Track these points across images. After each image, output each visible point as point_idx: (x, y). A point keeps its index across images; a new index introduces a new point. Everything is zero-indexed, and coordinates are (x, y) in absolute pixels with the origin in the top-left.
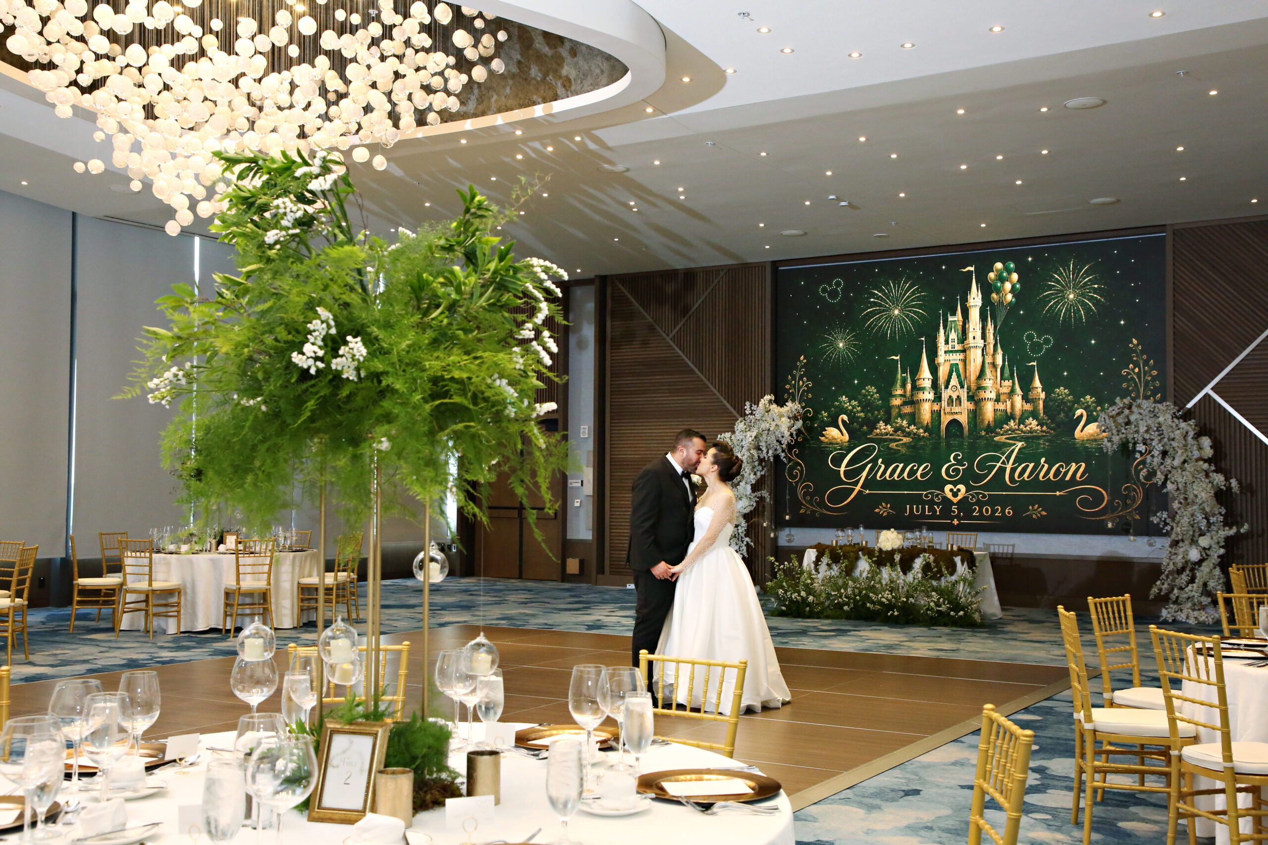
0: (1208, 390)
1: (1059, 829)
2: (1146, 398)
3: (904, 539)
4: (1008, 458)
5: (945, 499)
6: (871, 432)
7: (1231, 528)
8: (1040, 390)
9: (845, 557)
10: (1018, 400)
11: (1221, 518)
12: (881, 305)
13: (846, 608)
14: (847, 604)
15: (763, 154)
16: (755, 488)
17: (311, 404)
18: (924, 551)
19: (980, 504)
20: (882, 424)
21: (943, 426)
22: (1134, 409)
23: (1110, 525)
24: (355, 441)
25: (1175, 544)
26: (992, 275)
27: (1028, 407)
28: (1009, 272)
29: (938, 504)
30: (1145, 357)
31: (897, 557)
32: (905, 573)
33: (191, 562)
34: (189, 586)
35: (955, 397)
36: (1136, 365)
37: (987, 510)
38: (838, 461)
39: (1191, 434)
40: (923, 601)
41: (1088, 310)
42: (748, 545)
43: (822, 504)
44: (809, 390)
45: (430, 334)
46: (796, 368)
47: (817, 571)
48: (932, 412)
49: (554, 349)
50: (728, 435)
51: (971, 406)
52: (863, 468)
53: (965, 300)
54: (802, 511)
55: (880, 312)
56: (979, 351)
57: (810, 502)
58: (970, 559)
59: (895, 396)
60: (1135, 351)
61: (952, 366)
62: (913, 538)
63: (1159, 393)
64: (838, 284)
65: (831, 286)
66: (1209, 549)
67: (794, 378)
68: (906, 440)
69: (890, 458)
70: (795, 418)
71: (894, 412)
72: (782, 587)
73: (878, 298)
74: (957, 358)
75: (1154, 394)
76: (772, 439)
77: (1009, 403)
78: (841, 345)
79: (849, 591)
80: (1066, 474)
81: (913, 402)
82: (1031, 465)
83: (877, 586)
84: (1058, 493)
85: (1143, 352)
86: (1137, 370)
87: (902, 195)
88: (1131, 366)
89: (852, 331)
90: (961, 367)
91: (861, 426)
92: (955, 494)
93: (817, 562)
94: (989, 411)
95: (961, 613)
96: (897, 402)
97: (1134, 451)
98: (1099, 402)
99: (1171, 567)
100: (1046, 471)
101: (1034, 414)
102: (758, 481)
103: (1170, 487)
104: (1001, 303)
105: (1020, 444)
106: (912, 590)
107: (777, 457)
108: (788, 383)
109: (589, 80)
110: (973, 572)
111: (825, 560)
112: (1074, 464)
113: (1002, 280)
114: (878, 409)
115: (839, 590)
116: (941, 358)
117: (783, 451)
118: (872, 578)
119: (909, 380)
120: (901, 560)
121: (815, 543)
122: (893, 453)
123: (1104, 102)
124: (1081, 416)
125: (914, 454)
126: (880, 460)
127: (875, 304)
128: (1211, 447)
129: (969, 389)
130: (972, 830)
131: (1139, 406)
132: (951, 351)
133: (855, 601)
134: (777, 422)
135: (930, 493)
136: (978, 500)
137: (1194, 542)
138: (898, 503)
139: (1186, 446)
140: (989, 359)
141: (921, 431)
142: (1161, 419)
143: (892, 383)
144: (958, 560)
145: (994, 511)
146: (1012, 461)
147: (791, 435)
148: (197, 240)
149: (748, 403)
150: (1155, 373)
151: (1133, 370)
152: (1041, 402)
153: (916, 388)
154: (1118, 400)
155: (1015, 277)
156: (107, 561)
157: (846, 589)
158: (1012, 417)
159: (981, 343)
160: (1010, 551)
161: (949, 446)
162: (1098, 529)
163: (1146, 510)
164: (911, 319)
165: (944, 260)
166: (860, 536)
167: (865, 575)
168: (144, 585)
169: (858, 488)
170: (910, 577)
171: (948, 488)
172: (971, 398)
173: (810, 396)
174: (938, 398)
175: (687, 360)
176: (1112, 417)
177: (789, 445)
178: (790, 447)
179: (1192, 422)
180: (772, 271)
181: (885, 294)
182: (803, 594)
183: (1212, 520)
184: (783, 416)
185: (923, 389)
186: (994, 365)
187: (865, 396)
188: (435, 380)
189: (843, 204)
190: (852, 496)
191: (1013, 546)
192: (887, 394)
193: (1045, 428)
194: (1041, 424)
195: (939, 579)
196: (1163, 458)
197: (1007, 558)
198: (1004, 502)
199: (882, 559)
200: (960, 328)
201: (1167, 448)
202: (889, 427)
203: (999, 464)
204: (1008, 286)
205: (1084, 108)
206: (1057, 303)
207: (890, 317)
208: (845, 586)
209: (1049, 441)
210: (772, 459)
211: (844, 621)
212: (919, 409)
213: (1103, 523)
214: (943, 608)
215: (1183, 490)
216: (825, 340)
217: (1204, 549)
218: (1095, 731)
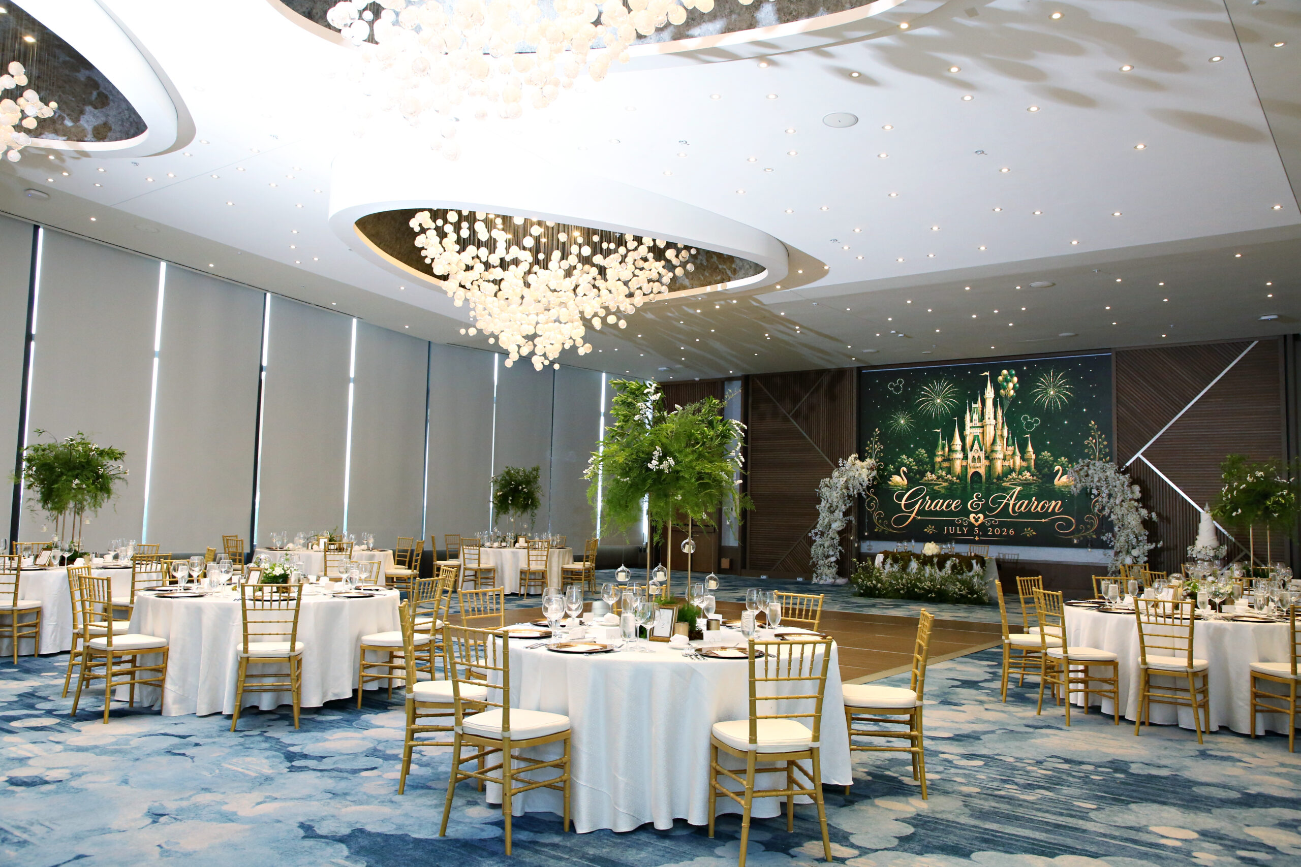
0: (1139, 455)
1: (992, 696)
2: (1100, 459)
3: (941, 549)
4: (1011, 497)
5: (970, 523)
6: (922, 478)
7: (1152, 544)
8: (1032, 453)
9: (902, 559)
10: (1018, 459)
11: (1146, 538)
12: (928, 396)
13: (902, 592)
14: (903, 589)
15: (848, 309)
16: (845, 514)
17: (650, 481)
18: (953, 556)
19: (993, 527)
20: (929, 474)
21: (969, 476)
22: (1091, 466)
23: (1075, 541)
24: (667, 496)
25: (1117, 554)
26: (1000, 378)
27: (1024, 464)
28: (1012, 376)
29: (965, 527)
30: (1099, 433)
31: (935, 560)
32: (940, 570)
33: (501, 553)
34: (499, 567)
35: (976, 457)
36: (1094, 437)
37: (997, 531)
38: (900, 497)
39: (1126, 483)
40: (951, 588)
41: (1062, 401)
42: (840, 551)
43: (889, 525)
44: (881, 451)
45: (696, 455)
46: (873, 436)
47: (884, 568)
48: (962, 466)
49: (743, 460)
50: (828, 479)
51: (987, 463)
52: (916, 502)
53: (983, 394)
54: (876, 530)
55: (928, 400)
56: (993, 428)
57: (882, 524)
58: (982, 561)
59: (937, 455)
60: (1093, 429)
61: (975, 436)
62: (947, 548)
63: (1107, 456)
64: (900, 382)
65: (895, 383)
66: (1138, 557)
67: (871, 443)
68: (945, 484)
69: (934, 496)
70: (872, 469)
71: (937, 466)
72: (861, 578)
73: (927, 391)
74: (978, 431)
75: (1105, 457)
76: (857, 483)
77: (1011, 461)
78: (902, 422)
79: (904, 581)
80: (1049, 507)
81: (948, 460)
82: (1026, 502)
83: (922, 578)
84: (1043, 520)
85: (1098, 429)
86: (1094, 441)
87: (938, 331)
88: (1090, 438)
89: (909, 413)
90: (980, 437)
91: (915, 475)
92: (977, 520)
93: (884, 562)
94: (999, 466)
95: (975, 596)
96: (939, 459)
97: (1091, 493)
98: (1070, 462)
99: (1114, 569)
100: (1036, 506)
101: (1028, 469)
102: (847, 510)
103: (1113, 517)
104: (1006, 396)
105: (1019, 488)
106: (945, 580)
107: (859, 494)
108: (868, 446)
109: (743, 271)
110: (984, 570)
111: (889, 561)
112: (1054, 502)
113: (1007, 382)
114: (927, 464)
115: (897, 581)
116: (968, 431)
117: (864, 491)
118: (919, 573)
119: (947, 445)
120: (938, 562)
121: (883, 550)
122: (935, 493)
123: (1054, 284)
124: (1058, 471)
125: (950, 493)
126: (928, 497)
127: (925, 396)
128: (1140, 492)
129: (986, 452)
130: (915, 661)
131: (1094, 464)
132: (974, 427)
133: (908, 588)
134: (860, 471)
135: (961, 519)
136: (992, 524)
137: (1128, 552)
138: (939, 525)
139: (1123, 491)
140: (999, 433)
141: (955, 478)
142: (1108, 473)
143: (935, 446)
144: (974, 562)
145: (1002, 532)
146: (1013, 499)
147: (869, 480)
148: (496, 355)
149: (841, 459)
150: (1105, 443)
151: (1092, 441)
152: (1032, 461)
153: (951, 450)
154: (1080, 460)
155: (1015, 379)
156: (449, 551)
157: (902, 580)
158: (1013, 470)
159: (993, 422)
160: (1016, 558)
161: (972, 488)
162: (1068, 544)
163: (1099, 532)
164: (948, 406)
165: (969, 368)
166: (912, 546)
167: (914, 571)
168: (475, 566)
169: (913, 515)
170: (943, 574)
171: (972, 516)
172: (987, 458)
173: (882, 454)
174: (966, 457)
175: (801, 430)
176: (1077, 471)
177: (868, 486)
178: (868, 488)
179: (1127, 476)
180: (857, 374)
181: (931, 389)
182: (874, 582)
183: (1140, 538)
184: (864, 468)
185: (956, 451)
186: (1002, 436)
187: (918, 455)
188: (699, 473)
189: (900, 335)
190: (909, 520)
191: (1018, 555)
192: (932, 454)
193: (1035, 478)
194: (1033, 475)
195: (962, 574)
196: (1109, 498)
197: (1014, 563)
198: (1008, 525)
199: (926, 561)
200: (980, 412)
201: (1112, 492)
202: (933, 475)
203: (1005, 501)
204: (1011, 385)
205: (1042, 287)
206: (1042, 397)
207: (934, 404)
208: (902, 578)
209: (1038, 486)
210: (856, 496)
211: (900, 600)
212: (953, 465)
213: (1071, 541)
214: (963, 593)
215: (1121, 519)
216: (892, 418)
217: (1135, 557)
218: (1010, 644)
